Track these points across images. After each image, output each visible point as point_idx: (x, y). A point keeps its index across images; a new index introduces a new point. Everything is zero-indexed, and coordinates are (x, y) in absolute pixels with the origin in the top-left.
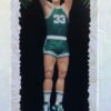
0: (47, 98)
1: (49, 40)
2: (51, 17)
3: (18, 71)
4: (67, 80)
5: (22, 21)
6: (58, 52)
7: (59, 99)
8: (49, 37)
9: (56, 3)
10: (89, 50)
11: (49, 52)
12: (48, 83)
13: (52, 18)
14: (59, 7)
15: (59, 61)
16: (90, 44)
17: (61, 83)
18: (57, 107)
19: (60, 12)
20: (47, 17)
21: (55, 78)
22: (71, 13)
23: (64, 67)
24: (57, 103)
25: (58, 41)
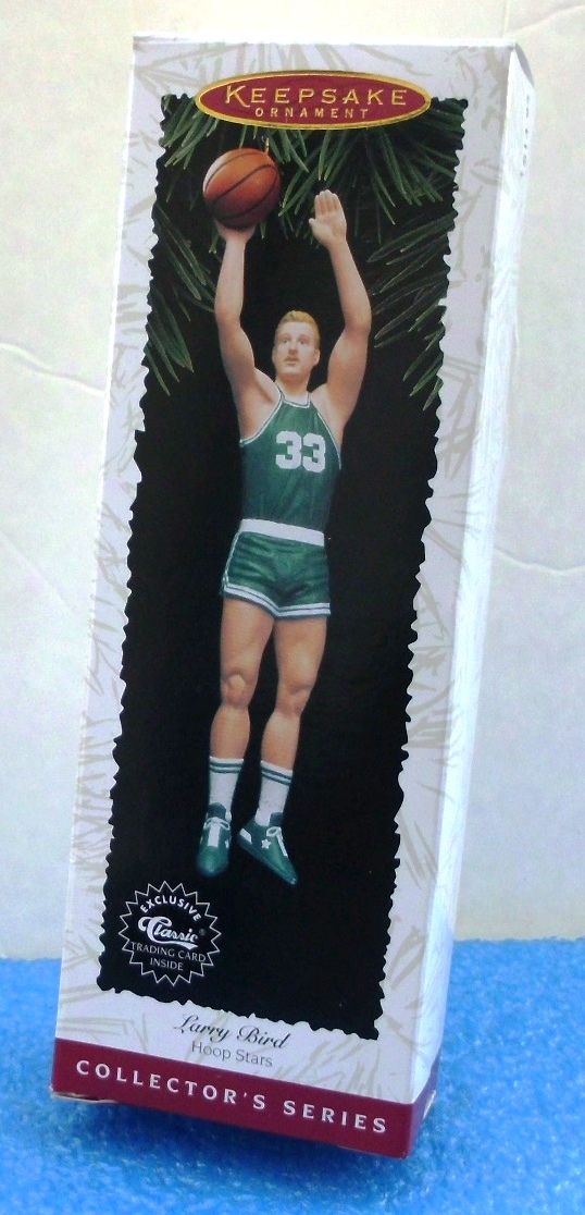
0: (222, 789)
1: (248, 540)
2: (268, 438)
3: (117, 657)
4: (310, 720)
5: (148, 450)
6: (285, 593)
7: (273, 799)
8: (250, 526)
9: (291, 382)
10: (419, 602)
11: (246, 591)
12: (231, 725)
13: (268, 446)
14: (300, 399)
15: (287, 631)
16: (426, 572)
17: (283, 729)
18: (258, 833)
19: (307, 420)
20: (248, 439)
21: (262, 706)
22: (350, 429)
23: (302, 662)
24: (263, 817)
25: (284, 546)
